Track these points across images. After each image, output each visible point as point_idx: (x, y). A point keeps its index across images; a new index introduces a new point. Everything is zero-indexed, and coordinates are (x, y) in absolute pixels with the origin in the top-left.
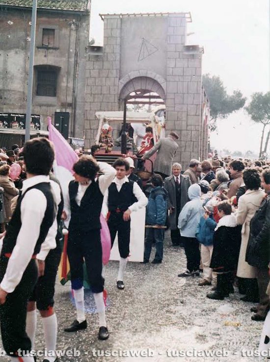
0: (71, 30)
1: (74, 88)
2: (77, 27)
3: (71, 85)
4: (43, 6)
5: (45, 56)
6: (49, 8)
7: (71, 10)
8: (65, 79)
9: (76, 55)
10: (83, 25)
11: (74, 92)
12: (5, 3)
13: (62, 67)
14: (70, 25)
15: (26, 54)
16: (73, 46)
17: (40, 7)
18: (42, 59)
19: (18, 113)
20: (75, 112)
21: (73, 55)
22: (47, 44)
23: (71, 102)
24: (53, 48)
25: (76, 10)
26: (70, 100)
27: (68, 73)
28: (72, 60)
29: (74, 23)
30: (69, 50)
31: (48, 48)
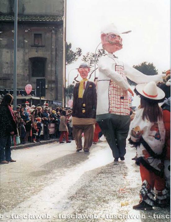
0: (52, 33)
1: (55, 71)
2: (56, 31)
3: (54, 69)
4: (34, 20)
5: (36, 51)
6: (37, 21)
7: (52, 21)
8: (50, 66)
9: (56, 49)
10: (59, 30)
11: (56, 73)
12: (10, 19)
13: (48, 58)
14: (51, 31)
15: (25, 50)
16: (54, 44)
17: (32, 20)
18: (35, 54)
19: (21, 88)
20: (57, 86)
21: (54, 50)
22: (37, 44)
23: (55, 80)
24: (41, 46)
25: (55, 21)
26: (53, 78)
27: (52, 62)
28: (54, 53)
29: (53, 29)
30: (52, 47)
31: (38, 46)
